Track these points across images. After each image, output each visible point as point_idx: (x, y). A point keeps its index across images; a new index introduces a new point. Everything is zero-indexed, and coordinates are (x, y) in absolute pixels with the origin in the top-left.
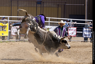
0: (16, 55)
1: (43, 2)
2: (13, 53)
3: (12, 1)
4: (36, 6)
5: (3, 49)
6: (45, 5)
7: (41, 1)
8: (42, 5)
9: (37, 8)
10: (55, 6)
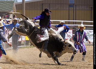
0: (48, 60)
1: (76, 5)
2: (44, 58)
3: (43, 4)
4: (68, 9)
5: (34, 54)
6: (77, 8)
7: (74, 4)
8: (75, 8)
9: (70, 11)
10: (88, 9)
